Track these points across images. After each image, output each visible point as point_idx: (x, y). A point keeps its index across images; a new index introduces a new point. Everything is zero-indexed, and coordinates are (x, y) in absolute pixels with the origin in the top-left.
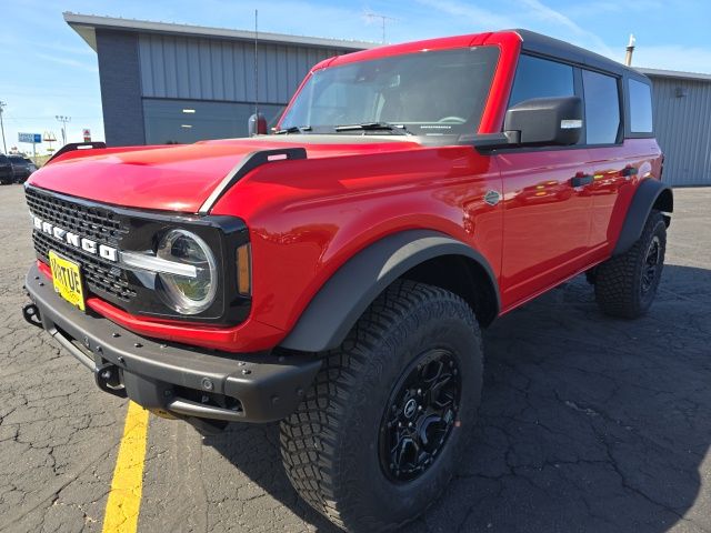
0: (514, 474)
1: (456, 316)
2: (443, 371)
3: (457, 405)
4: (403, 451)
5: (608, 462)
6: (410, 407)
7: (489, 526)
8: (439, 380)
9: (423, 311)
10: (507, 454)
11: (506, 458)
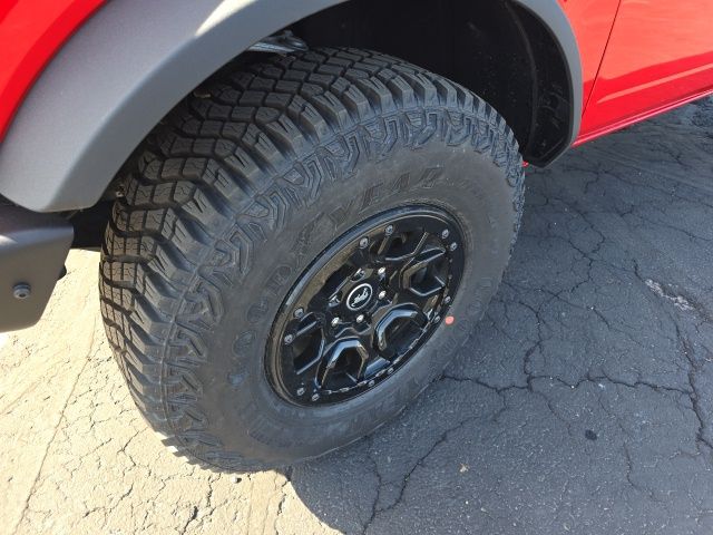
0: (530, 388)
1: (465, 147)
2: (428, 242)
3: (452, 294)
4: (330, 365)
5: (687, 392)
6: (358, 294)
7: (463, 469)
8: (420, 258)
9: (375, 130)
10: (528, 354)
11: (526, 361)
